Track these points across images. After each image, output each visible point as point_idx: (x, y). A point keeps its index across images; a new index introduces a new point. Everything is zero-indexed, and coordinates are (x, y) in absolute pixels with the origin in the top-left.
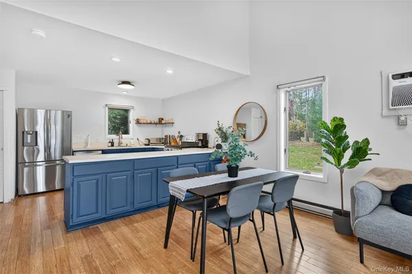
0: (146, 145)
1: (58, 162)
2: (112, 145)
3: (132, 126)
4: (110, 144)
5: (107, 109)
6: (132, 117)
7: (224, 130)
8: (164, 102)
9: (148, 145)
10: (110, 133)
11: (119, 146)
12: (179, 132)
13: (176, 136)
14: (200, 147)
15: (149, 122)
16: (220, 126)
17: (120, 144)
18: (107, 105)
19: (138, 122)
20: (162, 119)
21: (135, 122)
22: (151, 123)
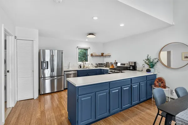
0: (96, 67)
1: (56, 77)
2: (81, 68)
3: (89, 57)
4: (79, 67)
5: (78, 49)
6: (89, 53)
7: (151, 60)
8: (104, 44)
9: (97, 67)
10: (79, 61)
11: (84, 68)
12: (115, 61)
13: (113, 63)
14: (132, 70)
15: (97, 55)
16: (149, 58)
17: (84, 66)
18: (78, 47)
19: (92, 55)
20: (103, 54)
21: (90, 55)
22: (98, 56)
